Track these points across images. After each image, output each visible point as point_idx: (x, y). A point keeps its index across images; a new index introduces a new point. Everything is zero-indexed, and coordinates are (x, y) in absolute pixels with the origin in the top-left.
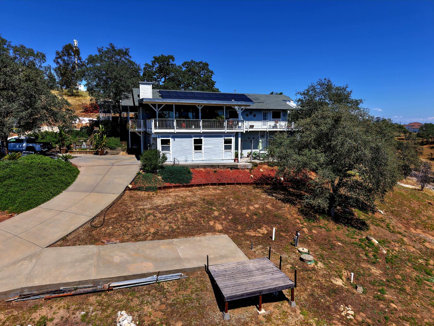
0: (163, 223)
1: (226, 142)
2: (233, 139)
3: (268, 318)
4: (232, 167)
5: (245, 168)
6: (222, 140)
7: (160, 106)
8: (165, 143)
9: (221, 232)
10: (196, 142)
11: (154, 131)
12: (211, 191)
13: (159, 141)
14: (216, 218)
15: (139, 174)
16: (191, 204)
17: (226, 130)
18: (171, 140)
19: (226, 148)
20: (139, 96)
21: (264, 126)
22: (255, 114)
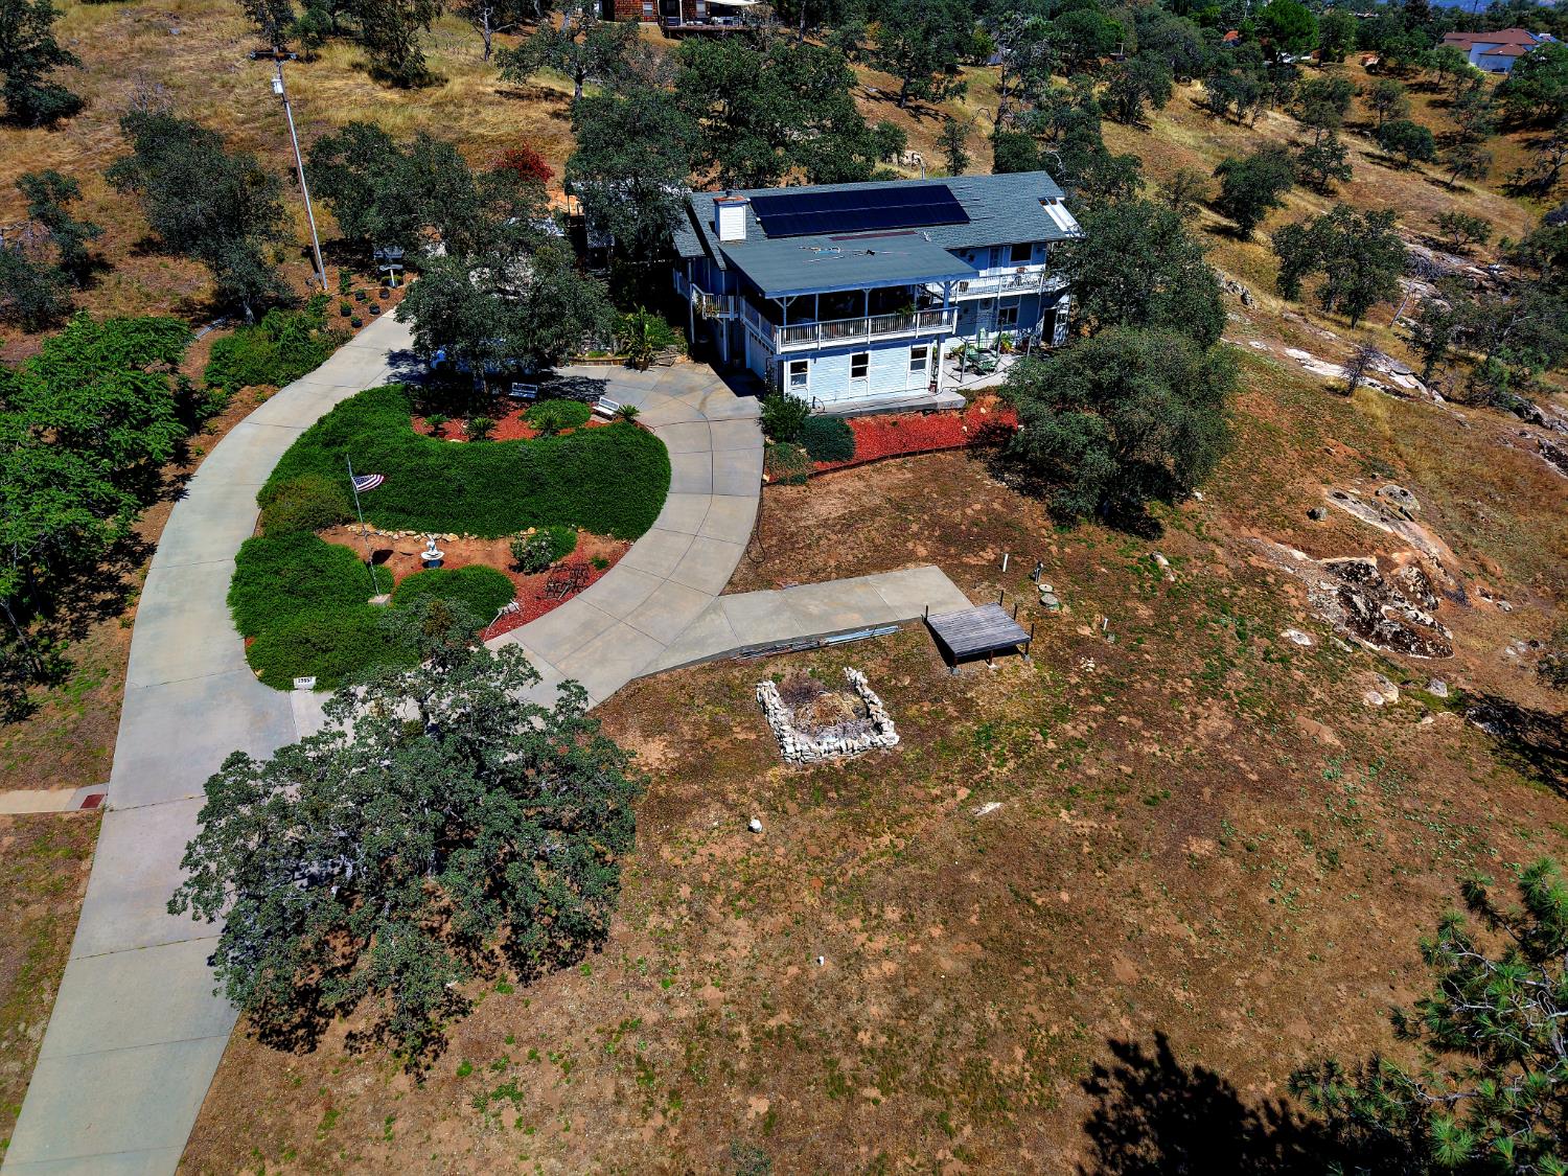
0: (841, 549)
1: (916, 354)
2: (930, 348)
3: (999, 672)
4: (930, 410)
5: (951, 407)
6: (908, 350)
8: (799, 368)
9: (925, 560)
10: (856, 360)
11: (781, 349)
12: (895, 476)
13: (787, 366)
14: (916, 536)
15: (766, 445)
16: (875, 512)
17: (919, 332)
18: (810, 361)
19: (915, 366)
20: (715, 226)
21: (992, 283)
22: (972, 256)
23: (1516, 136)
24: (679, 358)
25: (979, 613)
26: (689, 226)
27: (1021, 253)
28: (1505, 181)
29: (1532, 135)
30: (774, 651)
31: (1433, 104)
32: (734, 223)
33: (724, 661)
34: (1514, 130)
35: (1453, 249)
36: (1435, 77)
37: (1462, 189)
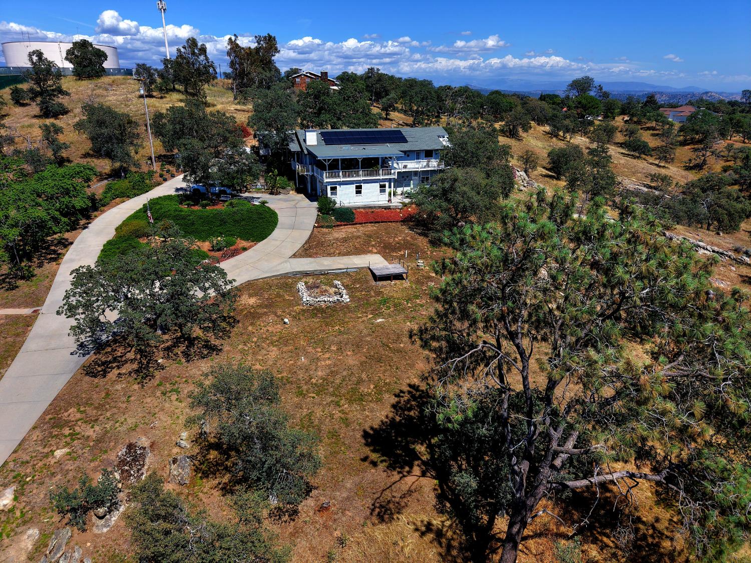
0: (342, 248)
1: (381, 186)
2: (387, 184)
3: (395, 284)
4: (387, 208)
5: (396, 208)
6: (377, 185)
7: (329, 160)
8: (334, 189)
9: (376, 253)
10: (357, 187)
11: (326, 180)
12: (370, 228)
13: (329, 188)
14: (373, 246)
15: (318, 215)
16: (359, 237)
17: (381, 177)
18: (338, 187)
19: (381, 191)
20: (305, 140)
21: (416, 165)
22: (408, 155)
23: (689, 147)
24: (291, 192)
25: (390, 266)
26: (296, 142)
27: (429, 154)
28: (685, 164)
29: (696, 146)
30: (306, 274)
31: (653, 135)
32: (312, 138)
33: (285, 276)
34: (688, 144)
35: (655, 188)
36: (654, 124)
37: (664, 167)
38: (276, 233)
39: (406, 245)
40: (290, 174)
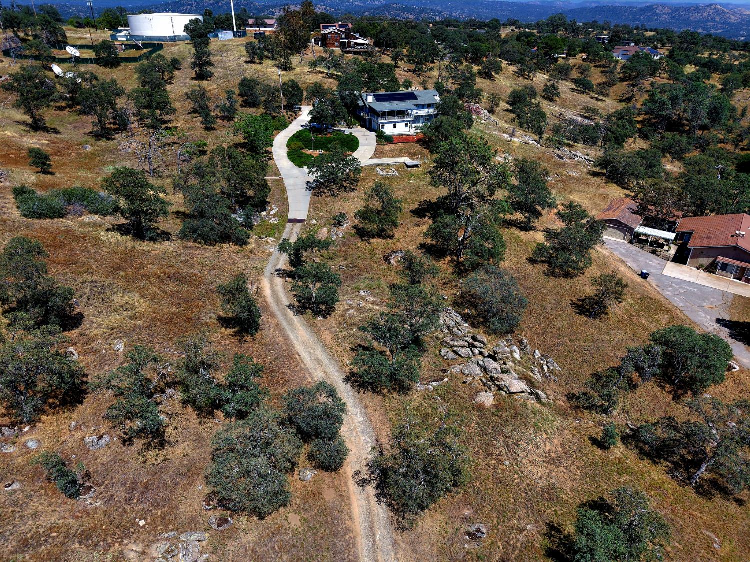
0: (391, 154)
1: (406, 124)
2: (409, 123)
3: (416, 169)
4: (409, 135)
5: (413, 135)
6: (404, 124)
7: (381, 112)
8: (383, 126)
9: (406, 156)
10: (394, 125)
11: (379, 121)
12: (401, 145)
13: (381, 125)
14: (404, 153)
15: (377, 139)
16: (397, 150)
17: (406, 119)
18: (385, 125)
19: (406, 127)
20: (367, 100)
21: (423, 112)
22: (420, 107)
23: (626, 83)
24: (359, 127)
25: (413, 162)
26: (361, 100)
27: (429, 106)
28: (619, 98)
29: (631, 83)
30: (379, 165)
31: (602, 72)
32: (370, 99)
34: (626, 81)
35: (588, 118)
36: (604, 62)
37: (602, 100)
38: (360, 148)
39: (419, 153)
40: (358, 118)
